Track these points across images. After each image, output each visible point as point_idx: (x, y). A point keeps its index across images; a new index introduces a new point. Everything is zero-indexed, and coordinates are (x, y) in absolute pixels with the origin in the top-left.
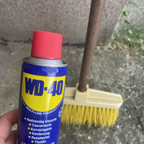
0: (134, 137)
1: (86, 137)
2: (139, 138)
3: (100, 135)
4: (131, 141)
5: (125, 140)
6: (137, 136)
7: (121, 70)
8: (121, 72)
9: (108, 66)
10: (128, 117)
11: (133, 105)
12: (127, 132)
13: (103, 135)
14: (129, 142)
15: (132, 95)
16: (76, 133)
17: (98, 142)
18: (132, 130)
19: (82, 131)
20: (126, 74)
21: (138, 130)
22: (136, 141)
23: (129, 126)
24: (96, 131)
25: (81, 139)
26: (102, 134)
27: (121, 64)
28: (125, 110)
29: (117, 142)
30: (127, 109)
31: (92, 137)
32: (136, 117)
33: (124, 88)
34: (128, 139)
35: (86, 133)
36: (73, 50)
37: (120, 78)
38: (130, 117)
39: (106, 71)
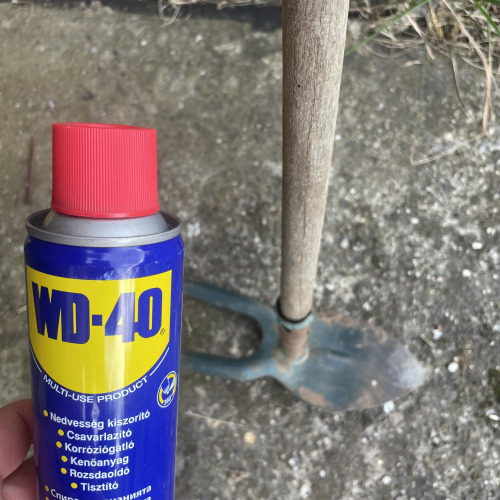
0: (459, 461)
1: (236, 435)
2: (482, 468)
3: (297, 431)
4: (439, 477)
5: (409, 468)
6: (474, 458)
7: (454, 140)
8: (451, 151)
9: (388, 122)
10: (447, 366)
11: (480, 313)
12: (429, 434)
13: (316, 433)
14: (432, 477)
15: (484, 266)
16: (195, 411)
17: (286, 461)
18: (456, 428)
19: (224, 406)
20: (474, 164)
21: (486, 429)
22: (463, 477)
23: (443, 411)
24: (284, 413)
25: (211, 439)
26: (309, 431)
27: (457, 114)
28: (438, 334)
29: (373, 472)
30: (446, 331)
31: (263, 437)
32: (484, 373)
33: (451, 229)
34: (425, 464)
35: (239, 417)
36: (232, 39)
37: (442, 180)
38: (453, 367)
39: (377, 145)
